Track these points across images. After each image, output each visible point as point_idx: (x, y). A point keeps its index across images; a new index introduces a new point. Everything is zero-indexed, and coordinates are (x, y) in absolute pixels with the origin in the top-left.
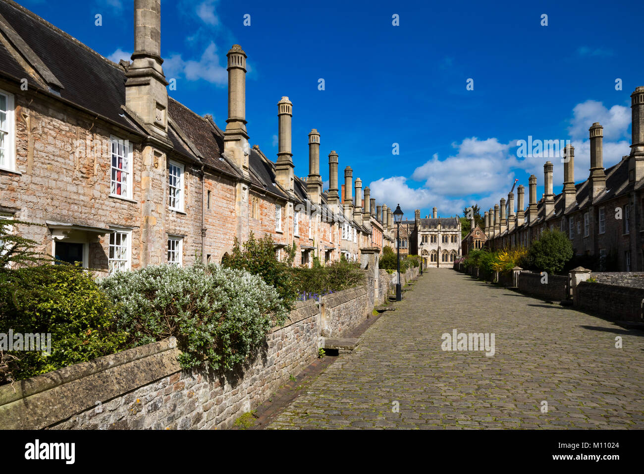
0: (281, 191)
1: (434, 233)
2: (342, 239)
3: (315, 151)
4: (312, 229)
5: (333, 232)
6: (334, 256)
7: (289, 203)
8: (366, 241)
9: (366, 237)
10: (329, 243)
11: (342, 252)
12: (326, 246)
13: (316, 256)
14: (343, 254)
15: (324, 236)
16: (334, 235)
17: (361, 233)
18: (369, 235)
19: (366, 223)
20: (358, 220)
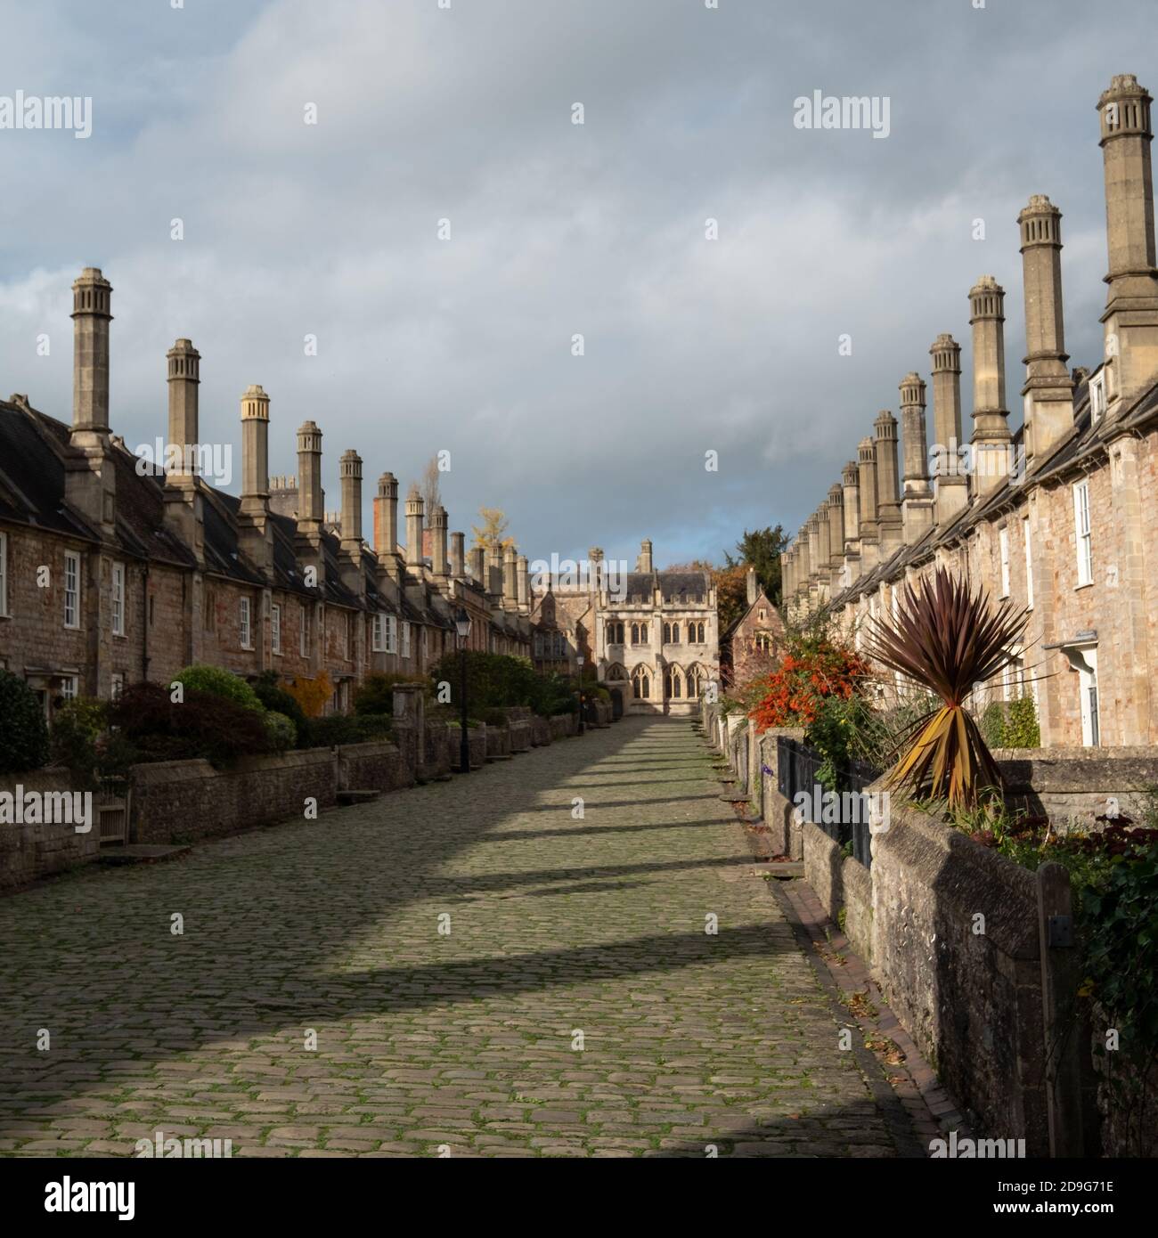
1: (640, 616)
2: (374, 649)
4: (306, 635)
5: (351, 636)
7: (264, 592)
10: (343, 664)
12: (336, 671)
15: (333, 647)
16: (354, 643)
17: (424, 630)
18: (448, 633)
19: (439, 602)
20: (416, 598)
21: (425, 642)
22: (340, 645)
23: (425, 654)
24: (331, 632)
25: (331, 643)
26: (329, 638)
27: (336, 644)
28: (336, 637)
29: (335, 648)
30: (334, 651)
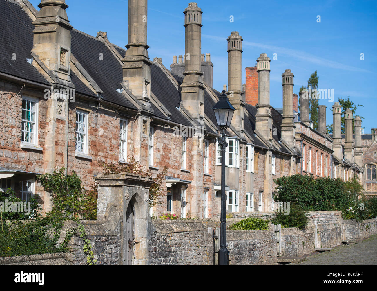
2: (217, 163)
4: (129, 144)
5: (189, 151)
6: (192, 195)
9: (285, 161)
10: (179, 172)
11: (216, 187)
16: (192, 156)
17: (269, 153)
18: (293, 159)
19: (287, 136)
20: (264, 130)
21: (270, 162)
22: (175, 157)
23: (271, 171)
24: (164, 144)
25: (164, 154)
26: (161, 149)
27: (170, 155)
28: (170, 150)
29: (169, 159)
30: (167, 161)
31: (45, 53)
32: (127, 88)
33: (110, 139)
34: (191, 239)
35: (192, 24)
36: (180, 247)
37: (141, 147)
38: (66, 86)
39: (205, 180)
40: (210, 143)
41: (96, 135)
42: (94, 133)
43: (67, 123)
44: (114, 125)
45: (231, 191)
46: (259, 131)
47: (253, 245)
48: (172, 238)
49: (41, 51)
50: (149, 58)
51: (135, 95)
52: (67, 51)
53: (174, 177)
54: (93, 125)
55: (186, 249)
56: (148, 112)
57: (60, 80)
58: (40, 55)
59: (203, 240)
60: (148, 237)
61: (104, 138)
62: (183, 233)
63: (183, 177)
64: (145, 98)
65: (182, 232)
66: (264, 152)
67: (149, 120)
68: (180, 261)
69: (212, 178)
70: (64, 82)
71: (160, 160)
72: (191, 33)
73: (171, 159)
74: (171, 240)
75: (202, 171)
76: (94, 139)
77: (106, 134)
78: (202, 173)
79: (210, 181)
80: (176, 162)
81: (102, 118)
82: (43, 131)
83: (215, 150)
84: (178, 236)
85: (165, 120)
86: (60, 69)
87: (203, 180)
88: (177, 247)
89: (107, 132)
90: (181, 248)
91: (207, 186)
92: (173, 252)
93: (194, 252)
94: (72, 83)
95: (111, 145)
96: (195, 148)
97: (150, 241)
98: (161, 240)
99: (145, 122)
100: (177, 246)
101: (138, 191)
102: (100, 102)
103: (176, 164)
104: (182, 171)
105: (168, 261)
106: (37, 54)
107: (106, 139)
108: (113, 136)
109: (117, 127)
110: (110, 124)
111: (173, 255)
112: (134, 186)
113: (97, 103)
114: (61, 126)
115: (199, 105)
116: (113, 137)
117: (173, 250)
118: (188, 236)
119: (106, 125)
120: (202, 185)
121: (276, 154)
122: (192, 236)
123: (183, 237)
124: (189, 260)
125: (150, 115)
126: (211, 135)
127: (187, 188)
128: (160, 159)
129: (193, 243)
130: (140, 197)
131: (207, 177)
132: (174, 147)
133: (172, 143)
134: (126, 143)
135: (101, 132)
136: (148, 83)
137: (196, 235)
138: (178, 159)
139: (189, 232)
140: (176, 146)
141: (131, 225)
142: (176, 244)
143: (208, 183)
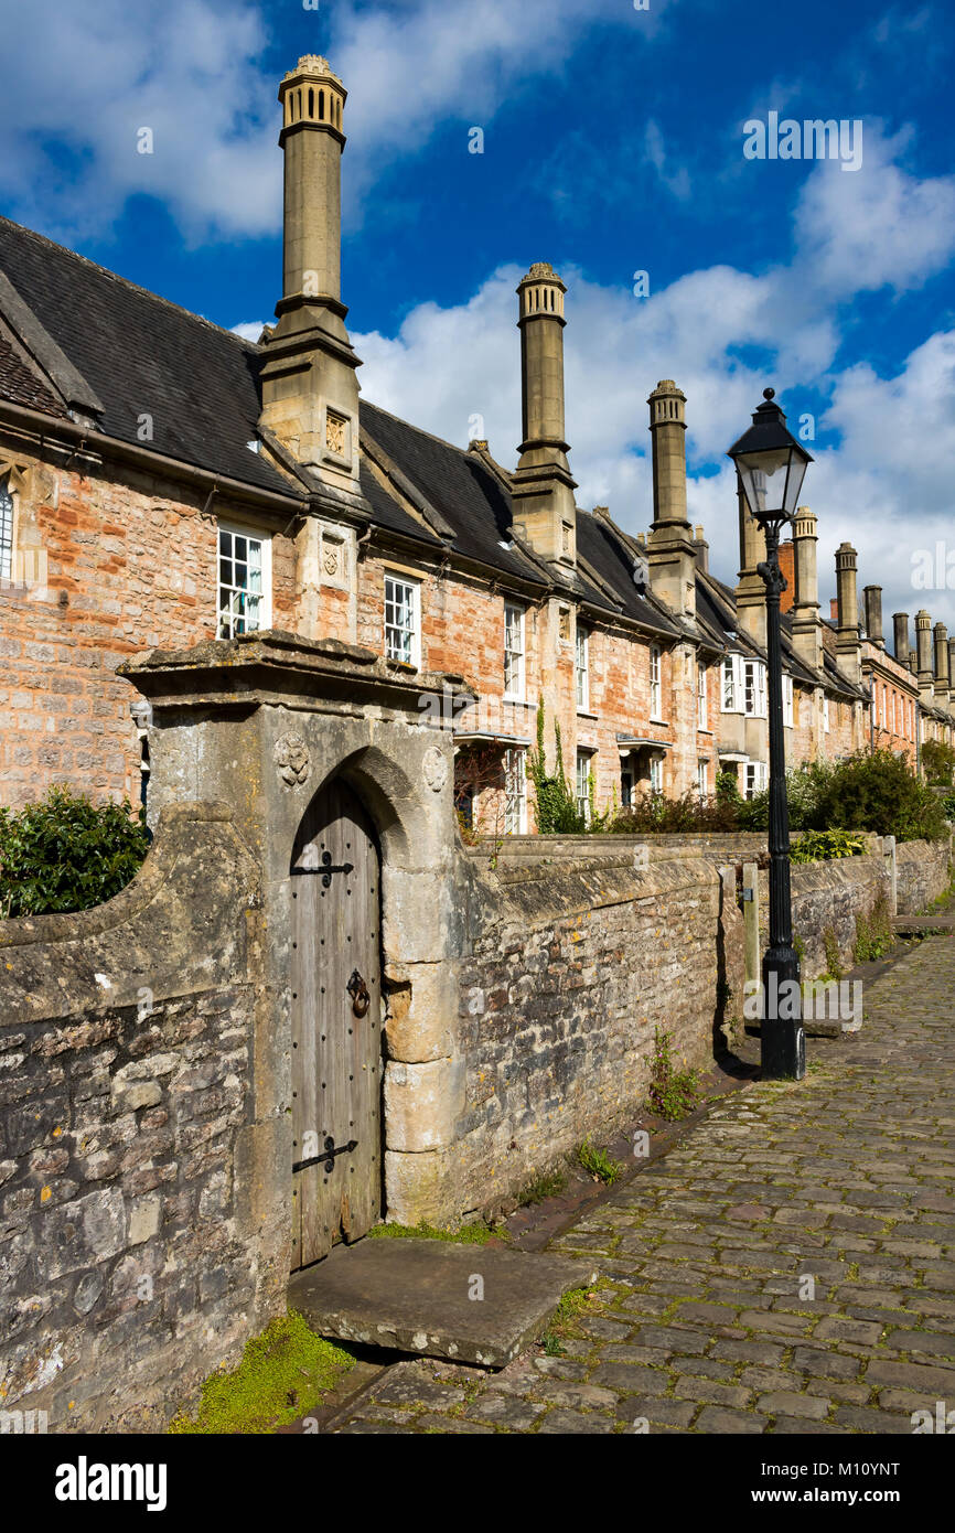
0: (282, 470)
2: (724, 709)
3: (541, 350)
4: (528, 660)
5: (668, 682)
6: (675, 773)
7: (315, 526)
8: (847, 723)
9: (846, 708)
10: (646, 725)
11: (722, 757)
12: (626, 737)
13: (549, 773)
14: (730, 767)
16: (673, 693)
17: (819, 692)
18: (859, 704)
19: (847, 664)
20: (808, 650)
21: (821, 710)
22: (637, 693)
23: (822, 727)
24: (611, 666)
25: (611, 686)
26: (605, 676)
27: (625, 689)
28: (626, 678)
29: (623, 697)
30: (620, 701)
31: (289, 423)
32: (522, 539)
33: (480, 647)
34: (662, 921)
35: (665, 424)
36: (619, 962)
37: (558, 667)
38: (346, 504)
39: (701, 742)
40: (707, 667)
41: (442, 636)
42: (438, 631)
43: (353, 598)
44: (488, 615)
45: (751, 764)
46: (799, 652)
47: (843, 901)
48: (584, 933)
49: (280, 420)
50: (571, 472)
51: (540, 552)
52: (349, 419)
53: (636, 735)
54: (433, 613)
55: (645, 964)
56: (571, 589)
57: (327, 487)
58: (277, 430)
59: (706, 917)
60: (456, 954)
61: (463, 644)
62: (631, 905)
63: (655, 735)
64: (562, 559)
65: (626, 902)
66: (810, 689)
67: (574, 610)
68: (622, 1013)
69: (714, 738)
70: (340, 494)
71: (605, 700)
72: (663, 440)
73: (627, 697)
74: (580, 943)
75: (695, 723)
76: (436, 643)
77: (470, 635)
78: (694, 728)
79: (711, 744)
80: (640, 704)
81: (458, 598)
82: (285, 615)
83: (719, 683)
84: (611, 919)
85: (612, 613)
86: (327, 461)
87: (697, 742)
88: (606, 965)
89: (471, 629)
90: (623, 962)
91: (705, 754)
92: (592, 987)
93: (674, 966)
94: (365, 500)
95: (483, 661)
96: (681, 676)
97: (469, 968)
98: (527, 953)
99: (564, 612)
100: (606, 959)
101: (373, 739)
102: (448, 555)
103: (641, 709)
104: (652, 722)
105: (566, 1030)
106: (270, 428)
107: (469, 646)
108: (487, 639)
109: (496, 621)
110: (479, 612)
111: (589, 1000)
112: (347, 708)
113: (439, 558)
114: (336, 604)
115: (686, 588)
116: (489, 642)
117: (588, 982)
118: (653, 911)
119: (469, 614)
120: (695, 752)
121: (829, 694)
122: (666, 913)
123: (633, 919)
124: (658, 1001)
125: (576, 599)
126: (710, 650)
127: (663, 757)
128: (602, 697)
129: (672, 933)
130: (395, 766)
131: (705, 735)
132: (634, 673)
133: (630, 663)
134: (521, 660)
135: (453, 629)
136: (571, 527)
137: (681, 906)
138: (644, 697)
139: (656, 897)
140: (638, 671)
141: (363, 903)
142: (603, 953)
143: (708, 748)
